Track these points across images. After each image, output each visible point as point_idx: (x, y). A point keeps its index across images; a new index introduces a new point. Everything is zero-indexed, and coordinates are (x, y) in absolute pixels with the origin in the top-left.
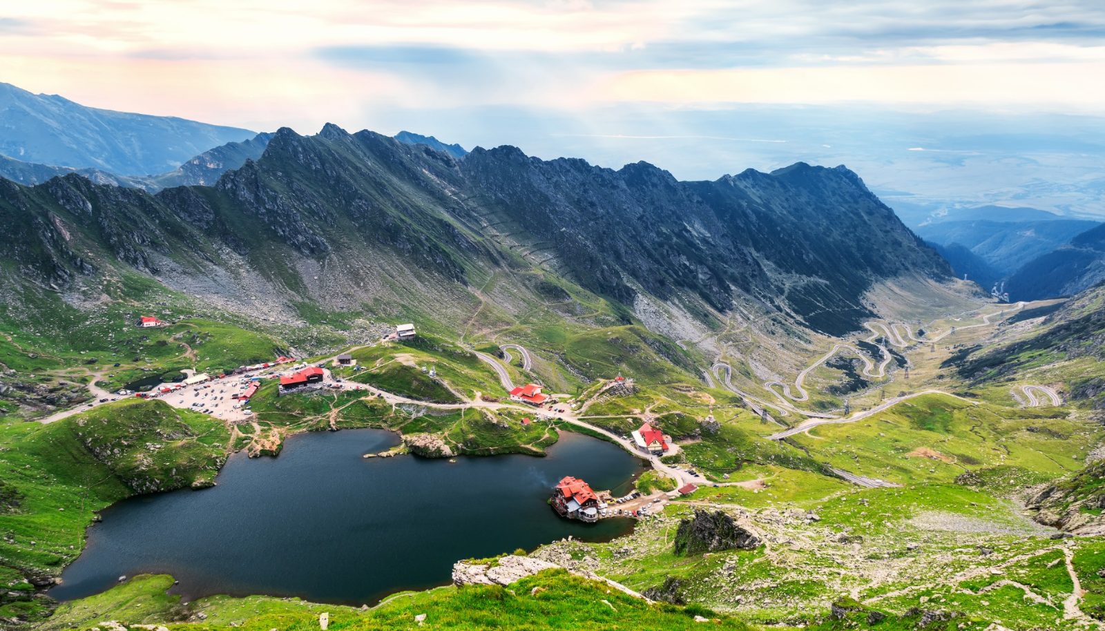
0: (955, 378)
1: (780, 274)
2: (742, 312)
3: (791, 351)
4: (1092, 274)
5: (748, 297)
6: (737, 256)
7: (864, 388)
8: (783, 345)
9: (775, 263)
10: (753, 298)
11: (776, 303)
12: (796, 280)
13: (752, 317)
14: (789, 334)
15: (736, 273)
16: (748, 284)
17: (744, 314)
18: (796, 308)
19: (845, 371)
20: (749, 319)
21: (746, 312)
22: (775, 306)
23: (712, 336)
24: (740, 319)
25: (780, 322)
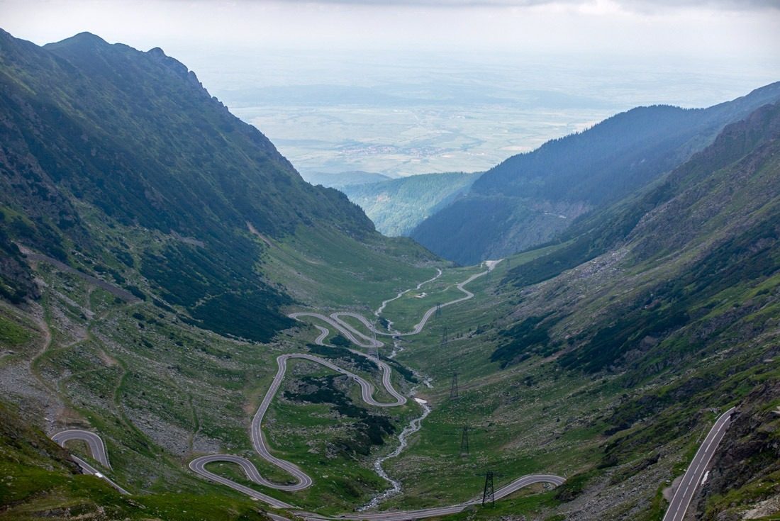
0: (563, 378)
1: (112, 226)
2: (63, 303)
3: (201, 379)
4: (520, 226)
5: (66, 269)
6: (18, 180)
7: (391, 433)
8: (179, 369)
9: (96, 203)
10: (77, 272)
11: (129, 283)
12: (145, 238)
13: (90, 313)
14: (180, 344)
15: (25, 218)
16: (58, 243)
17: (69, 307)
18: (166, 292)
19: (332, 405)
20: (84, 317)
21: (73, 304)
22: (129, 288)
23: (15, 361)
24: (66, 320)
25: (152, 321)
